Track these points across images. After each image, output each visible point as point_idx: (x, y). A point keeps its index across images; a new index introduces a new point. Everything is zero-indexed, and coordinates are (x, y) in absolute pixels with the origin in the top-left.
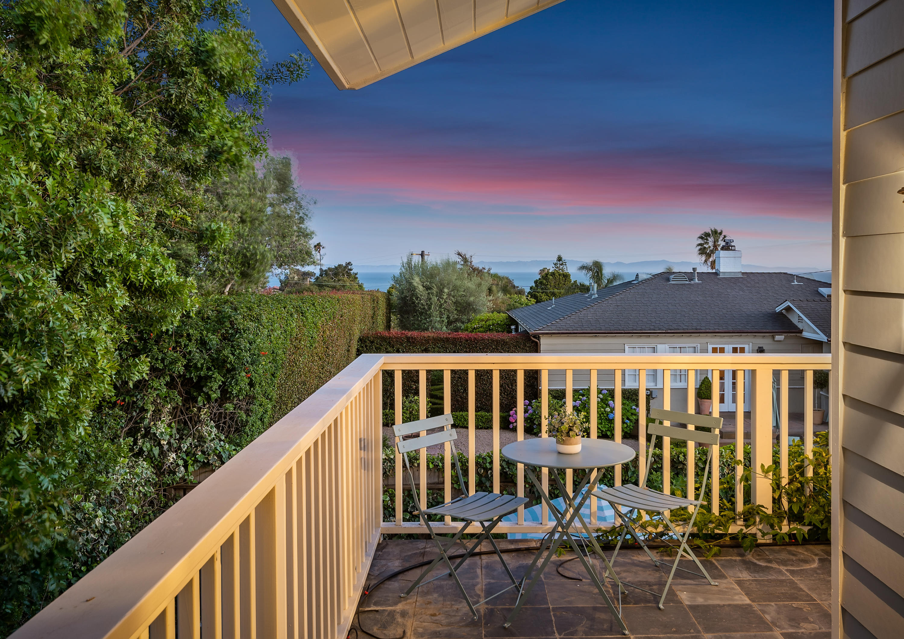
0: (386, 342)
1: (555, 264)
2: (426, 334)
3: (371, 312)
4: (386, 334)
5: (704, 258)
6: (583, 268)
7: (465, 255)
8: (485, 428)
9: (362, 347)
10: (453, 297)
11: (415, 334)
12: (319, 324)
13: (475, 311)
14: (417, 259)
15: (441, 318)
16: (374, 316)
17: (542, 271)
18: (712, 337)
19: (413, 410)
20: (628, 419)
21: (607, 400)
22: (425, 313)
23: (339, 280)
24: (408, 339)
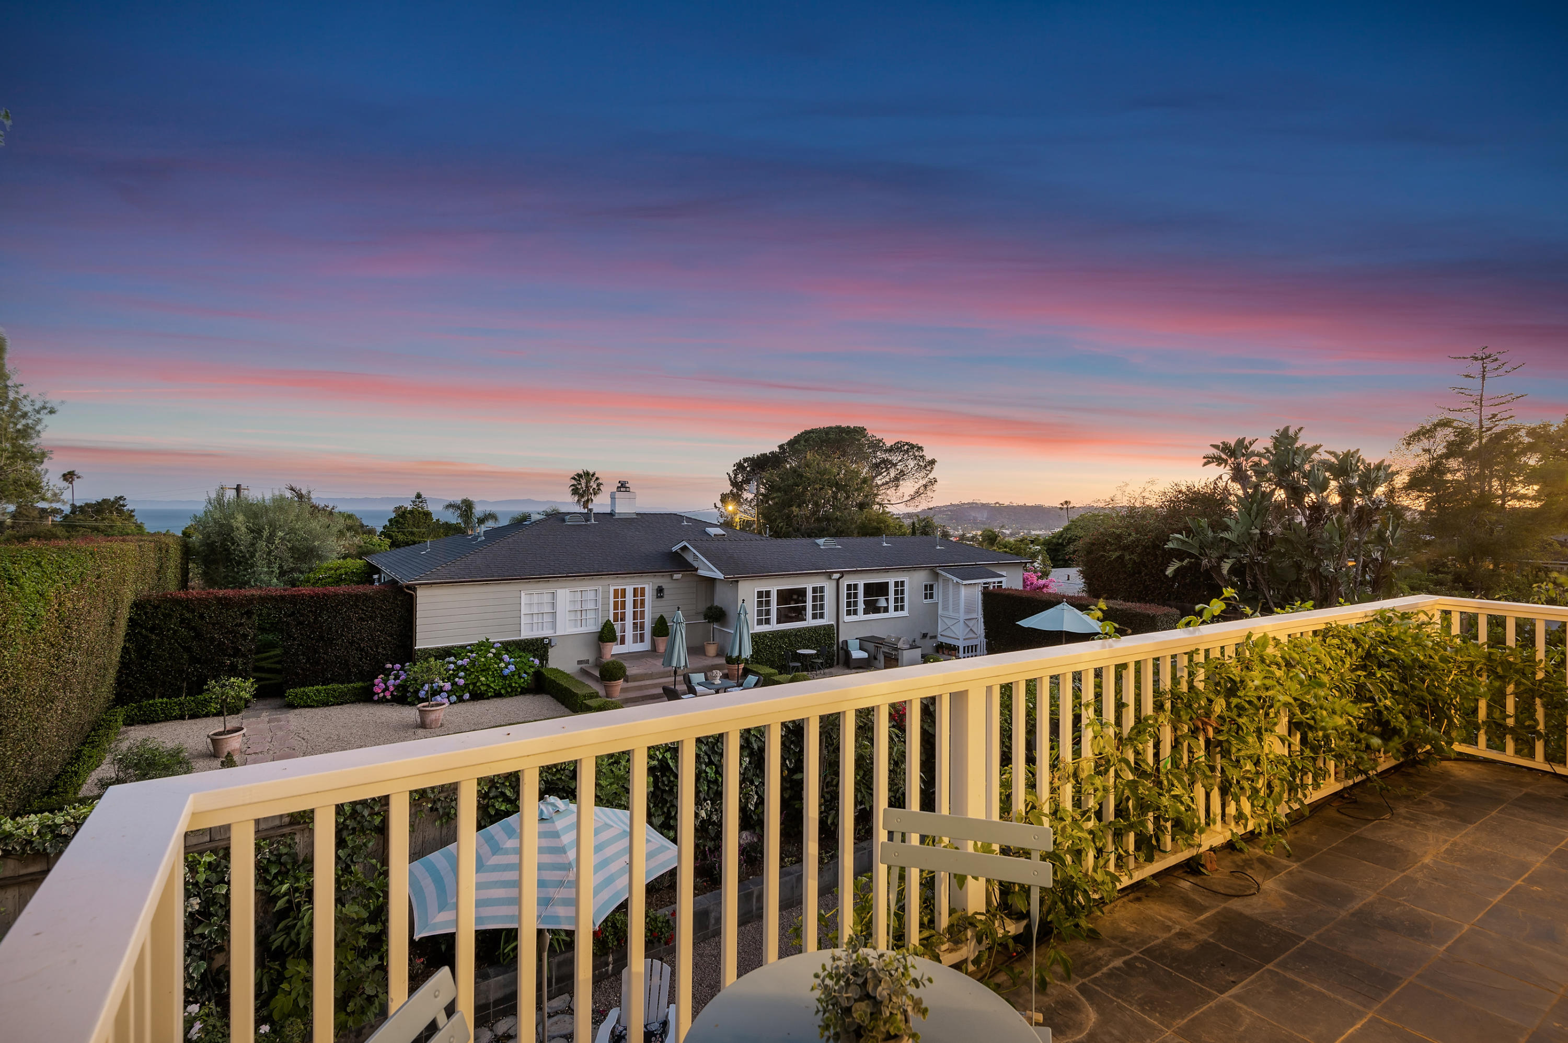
0: (182, 606)
1: (414, 502)
2: (247, 592)
3: (155, 566)
4: (182, 594)
5: (576, 498)
6: (450, 506)
7: (300, 490)
8: (338, 704)
9: (139, 615)
10: (289, 541)
11: (230, 593)
12: (51, 593)
13: (320, 558)
14: (230, 494)
15: (269, 568)
16: (160, 570)
17: (397, 509)
18: (614, 578)
19: (227, 697)
20: (525, 673)
21: (500, 654)
22: (246, 561)
23: (103, 519)
24: (219, 600)
